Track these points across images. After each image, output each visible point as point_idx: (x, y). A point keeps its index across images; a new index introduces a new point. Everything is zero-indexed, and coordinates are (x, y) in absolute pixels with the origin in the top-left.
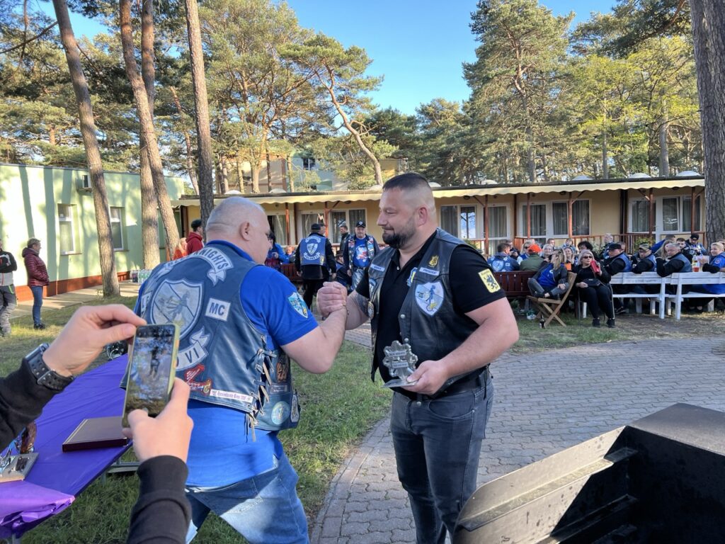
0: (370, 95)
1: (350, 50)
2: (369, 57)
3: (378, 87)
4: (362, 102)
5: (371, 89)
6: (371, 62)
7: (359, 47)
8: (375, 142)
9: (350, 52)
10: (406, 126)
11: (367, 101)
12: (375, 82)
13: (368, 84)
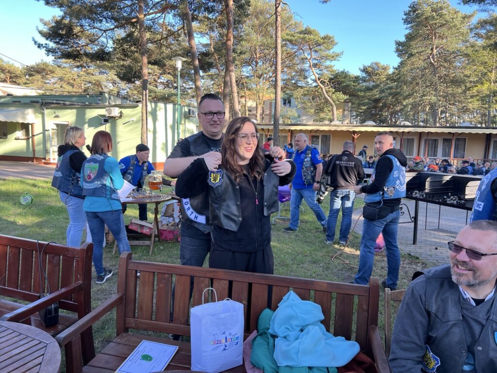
0: (333, 63)
1: (325, 37)
2: (336, 41)
3: (339, 59)
4: (328, 68)
5: (335, 60)
6: (336, 44)
7: (331, 35)
8: (333, 93)
9: (324, 38)
10: (354, 82)
11: (331, 67)
12: (338, 55)
13: (333, 57)
